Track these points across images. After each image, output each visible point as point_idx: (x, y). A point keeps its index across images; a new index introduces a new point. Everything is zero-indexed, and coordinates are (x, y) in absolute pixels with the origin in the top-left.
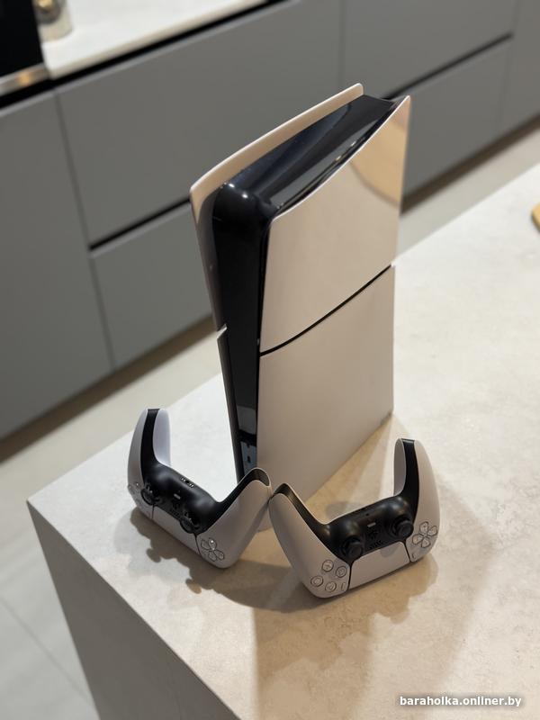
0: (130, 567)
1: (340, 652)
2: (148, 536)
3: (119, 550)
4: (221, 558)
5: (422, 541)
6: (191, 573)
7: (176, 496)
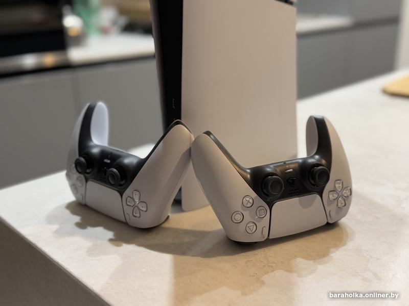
0: (56, 232)
3: (49, 223)
4: (144, 209)
5: (337, 199)
6: (115, 235)
7: (106, 161)
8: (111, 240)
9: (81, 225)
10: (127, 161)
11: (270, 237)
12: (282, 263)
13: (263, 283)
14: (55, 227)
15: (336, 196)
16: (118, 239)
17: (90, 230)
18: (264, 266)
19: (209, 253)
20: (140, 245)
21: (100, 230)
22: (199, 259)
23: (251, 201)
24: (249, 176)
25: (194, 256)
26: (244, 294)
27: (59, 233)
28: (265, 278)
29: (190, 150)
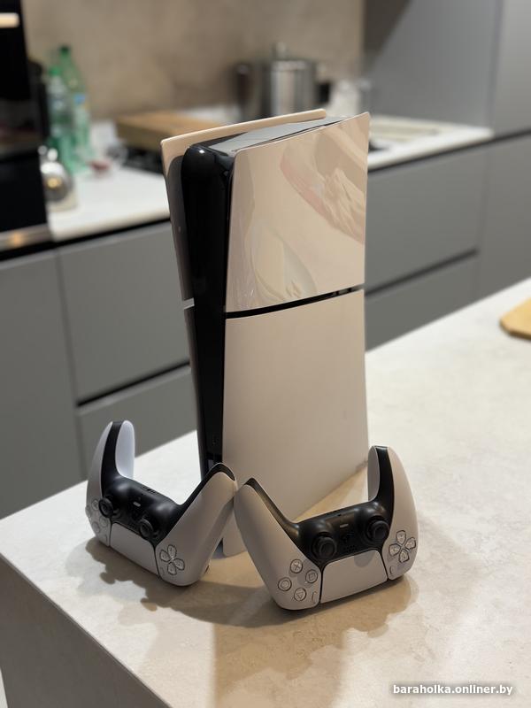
4: (181, 568)
5: (399, 552)
6: (147, 594)
7: (136, 504)
8: (143, 601)
9: (108, 578)
10: (160, 508)
11: (322, 602)
12: (333, 635)
13: (310, 663)
14: (78, 581)
15: (397, 550)
16: (152, 601)
17: (119, 585)
18: (313, 640)
19: (253, 622)
20: (177, 609)
21: (129, 584)
22: (241, 630)
23: (300, 565)
24: (297, 533)
25: (237, 625)
26: (290, 678)
27: (84, 590)
28: (313, 656)
29: (232, 500)
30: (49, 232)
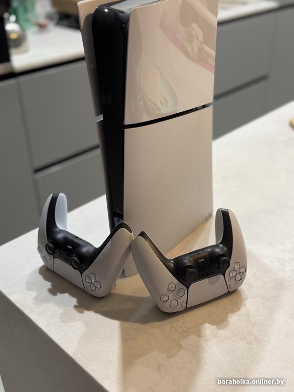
0: (36, 299)
1: (181, 347)
2: (49, 281)
3: (29, 289)
4: (99, 287)
6: (78, 302)
7: (69, 246)
8: (75, 307)
9: (53, 291)
10: (85, 250)
11: (188, 307)
12: (195, 328)
14: (34, 294)
15: (235, 274)
16: (81, 306)
17: (60, 296)
18: (183, 331)
19: (144, 320)
20: (97, 312)
21: (66, 296)
22: (138, 325)
23: (174, 286)
24: (172, 265)
25: (134, 322)
26: (169, 357)
27: (38, 300)
28: (183, 342)
29: (130, 246)
30: (11, 67)
